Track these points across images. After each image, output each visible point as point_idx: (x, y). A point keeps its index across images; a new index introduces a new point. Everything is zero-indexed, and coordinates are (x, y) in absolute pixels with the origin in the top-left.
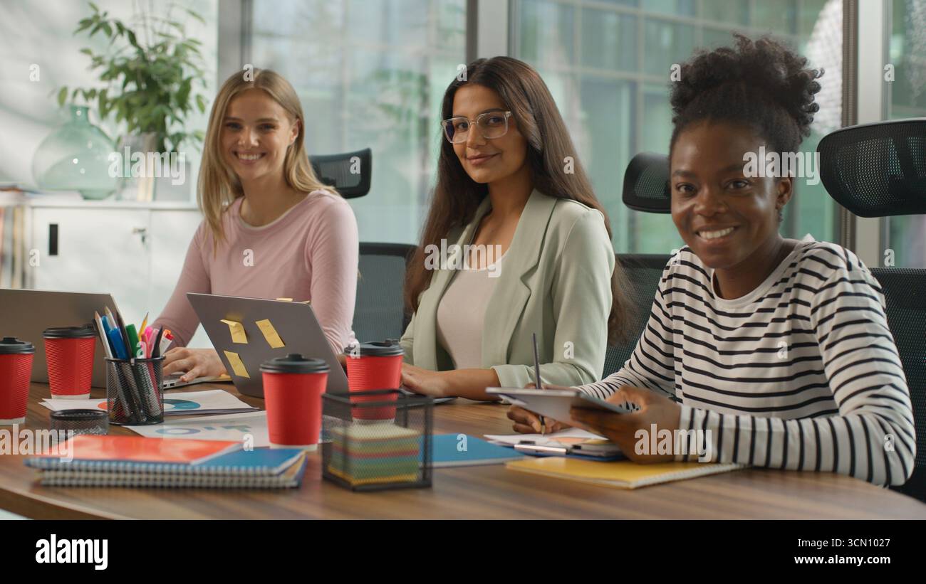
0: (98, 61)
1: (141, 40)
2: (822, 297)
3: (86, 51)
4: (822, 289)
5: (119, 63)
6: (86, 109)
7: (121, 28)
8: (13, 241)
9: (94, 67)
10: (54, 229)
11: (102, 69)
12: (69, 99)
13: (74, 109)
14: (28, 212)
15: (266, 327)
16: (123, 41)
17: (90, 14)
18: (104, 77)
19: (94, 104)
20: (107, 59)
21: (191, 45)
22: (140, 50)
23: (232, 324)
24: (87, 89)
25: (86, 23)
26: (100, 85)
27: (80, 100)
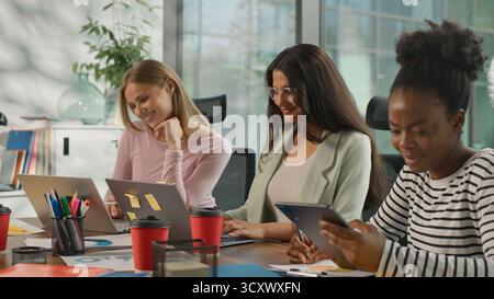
0: (94, 48)
1: (117, 37)
2: (487, 183)
3: (87, 43)
4: (487, 178)
5: (105, 49)
6: (87, 75)
7: (105, 30)
8: (44, 148)
9: (90, 52)
10: (66, 141)
11: (96, 53)
12: (78, 70)
13: (80, 74)
14: (52, 131)
15: (150, 198)
16: (107, 36)
17: (87, 23)
18: (99, 57)
19: (92, 71)
20: (98, 47)
21: (145, 39)
22: (116, 42)
23: (131, 197)
24: (88, 64)
25: (85, 28)
26: (95, 62)
27: (84, 70)
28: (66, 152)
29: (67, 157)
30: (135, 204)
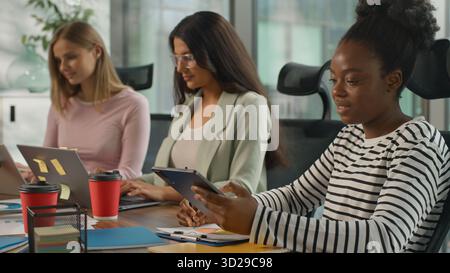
0: (40, 21)
1: (62, 9)
3: (34, 16)
5: (51, 22)
6: (34, 46)
7: (50, 4)
9: (37, 24)
10: (13, 109)
11: (43, 25)
12: (27, 42)
13: (27, 46)
15: (55, 162)
16: (52, 10)
18: (46, 29)
19: (40, 43)
20: (45, 20)
22: (60, 15)
23: (38, 161)
24: (36, 36)
25: (31, 1)
26: (43, 34)
27: (32, 41)
28: (13, 118)
29: (13, 123)
30: (44, 169)
